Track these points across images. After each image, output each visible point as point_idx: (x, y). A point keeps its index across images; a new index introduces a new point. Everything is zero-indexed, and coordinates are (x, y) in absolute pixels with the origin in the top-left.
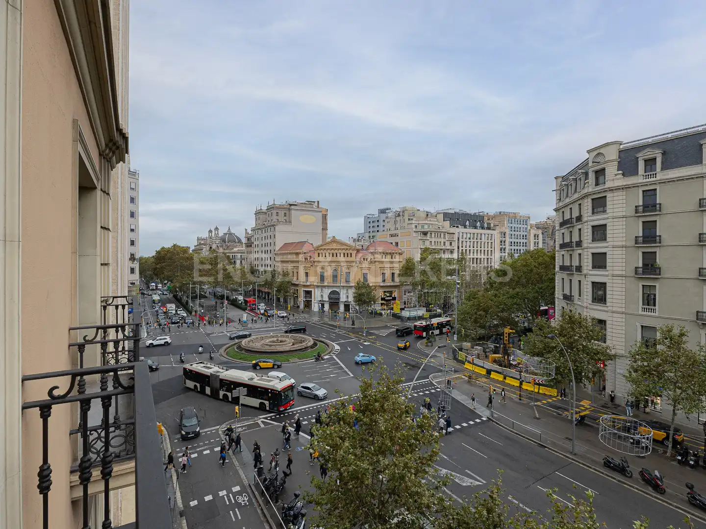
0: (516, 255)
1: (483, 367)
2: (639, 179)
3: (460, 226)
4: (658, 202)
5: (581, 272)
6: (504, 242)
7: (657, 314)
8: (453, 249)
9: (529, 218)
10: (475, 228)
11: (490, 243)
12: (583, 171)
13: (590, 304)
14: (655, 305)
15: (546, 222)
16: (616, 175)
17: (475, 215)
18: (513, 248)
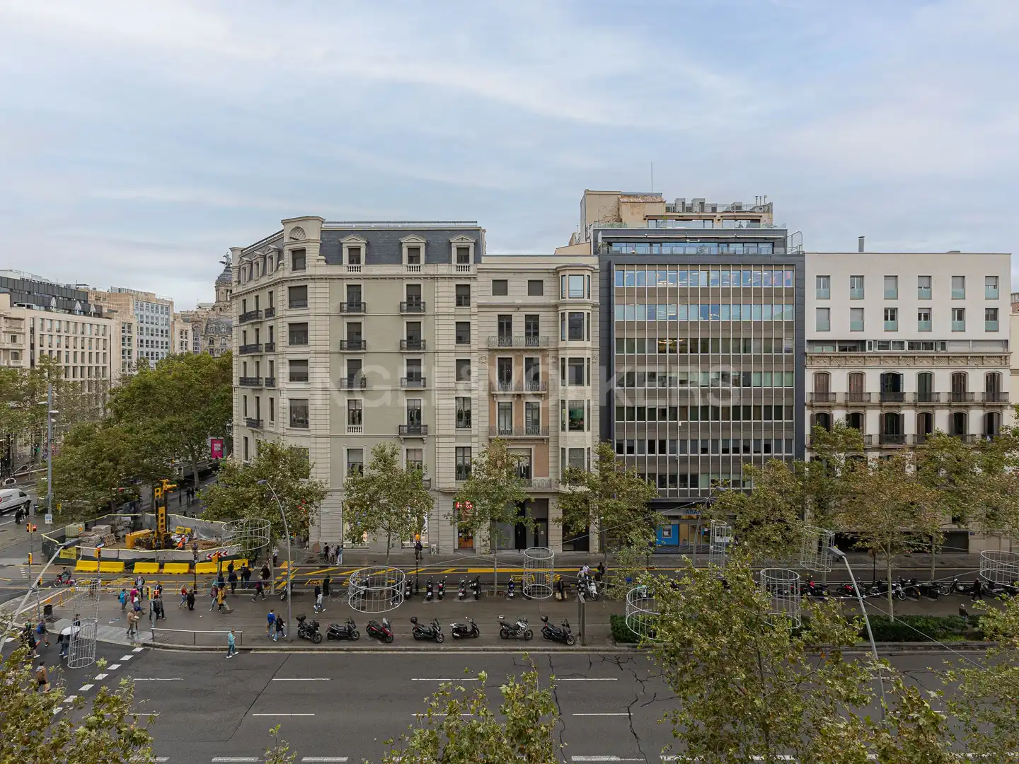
0: (152, 363)
1: (117, 560)
2: (343, 270)
3: (35, 307)
4: (362, 301)
5: (274, 386)
6: (129, 340)
7: (362, 434)
8: (21, 350)
9: (172, 303)
10: (69, 313)
11: (101, 342)
12: (275, 247)
13: (287, 429)
14: (360, 422)
15: (196, 312)
16: (318, 260)
17: (67, 288)
18: (145, 350)
